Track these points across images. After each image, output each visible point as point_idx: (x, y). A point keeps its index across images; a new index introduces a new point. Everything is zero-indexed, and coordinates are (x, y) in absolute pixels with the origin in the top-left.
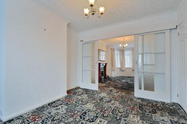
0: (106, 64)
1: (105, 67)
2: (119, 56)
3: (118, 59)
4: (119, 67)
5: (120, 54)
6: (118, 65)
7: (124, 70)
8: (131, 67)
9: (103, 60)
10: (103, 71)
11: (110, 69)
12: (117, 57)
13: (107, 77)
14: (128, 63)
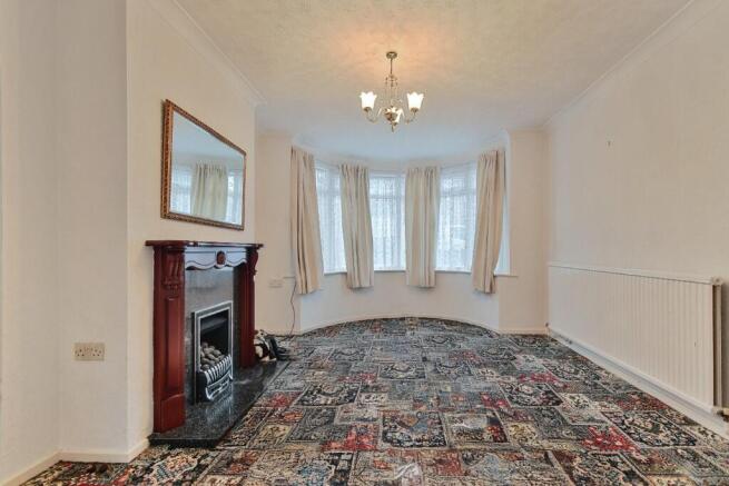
0: (252, 252)
1: (245, 274)
2: (338, 201)
3: (332, 223)
4: (342, 266)
5: (346, 194)
6: (335, 258)
7: (365, 284)
8: (403, 266)
9: (228, 220)
10: (225, 314)
11: (288, 285)
12: (331, 208)
13: (266, 352)
14: (389, 244)
